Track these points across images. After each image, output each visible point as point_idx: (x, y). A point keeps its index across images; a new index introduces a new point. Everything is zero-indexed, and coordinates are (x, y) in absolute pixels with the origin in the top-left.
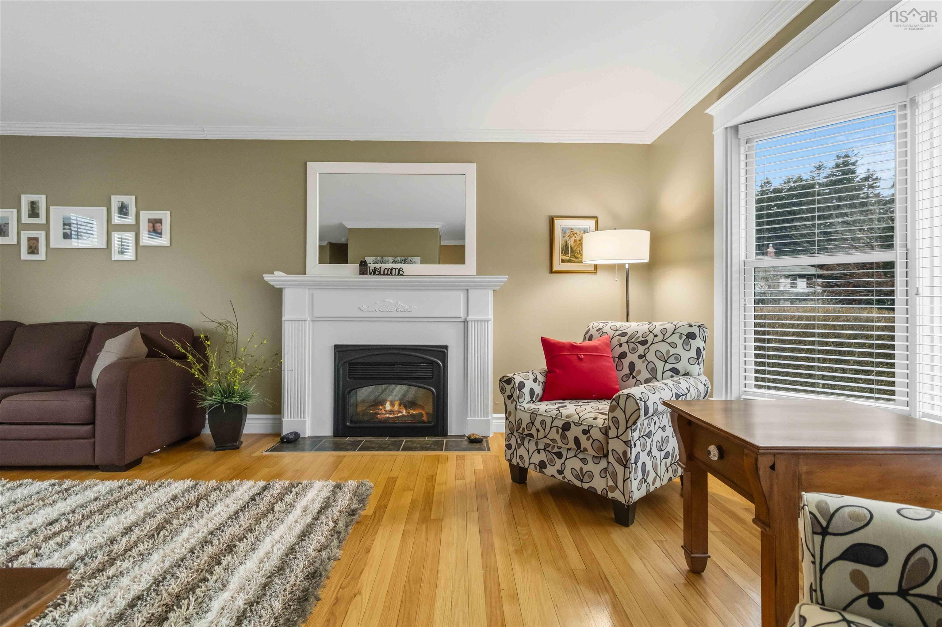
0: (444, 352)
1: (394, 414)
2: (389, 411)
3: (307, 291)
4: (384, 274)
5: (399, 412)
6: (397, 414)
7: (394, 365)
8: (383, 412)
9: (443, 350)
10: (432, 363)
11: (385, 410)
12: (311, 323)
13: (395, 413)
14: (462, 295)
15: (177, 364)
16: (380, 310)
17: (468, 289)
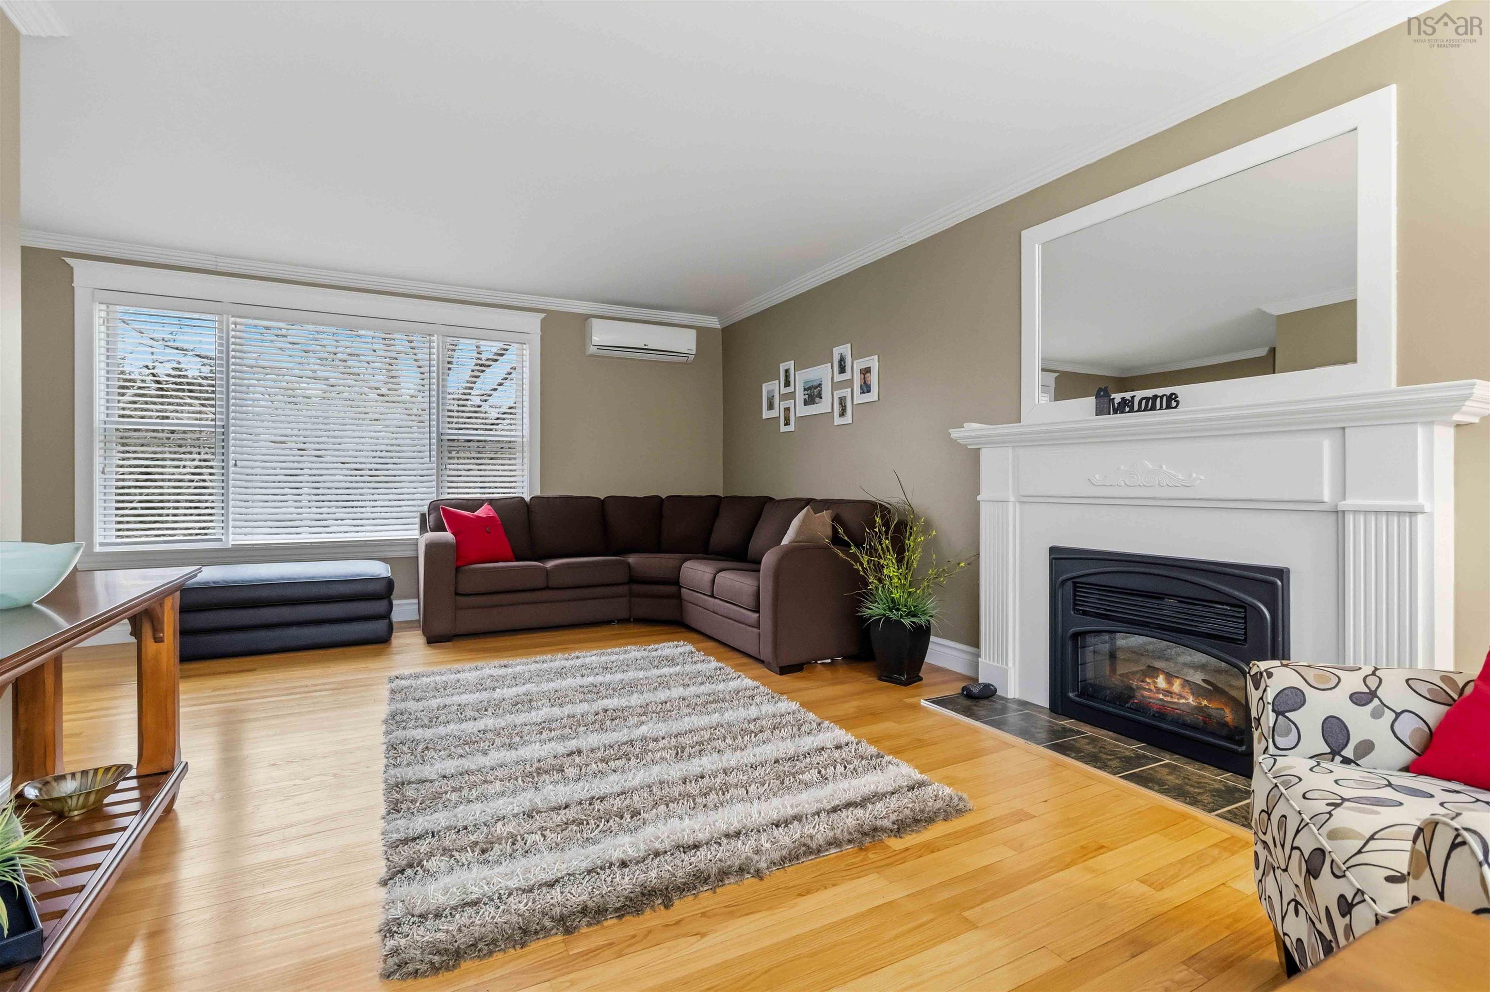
0: (1274, 584)
1: (1172, 697)
2: (1163, 690)
3: (1010, 450)
4: (1139, 411)
5: (1181, 697)
6: (1178, 699)
7: (1162, 599)
8: (1152, 687)
9: (1272, 578)
10: (1242, 605)
11: (1155, 687)
12: (1017, 505)
13: (1174, 696)
14: (1327, 446)
15: (841, 554)
16: (1128, 484)
17: (1344, 428)
